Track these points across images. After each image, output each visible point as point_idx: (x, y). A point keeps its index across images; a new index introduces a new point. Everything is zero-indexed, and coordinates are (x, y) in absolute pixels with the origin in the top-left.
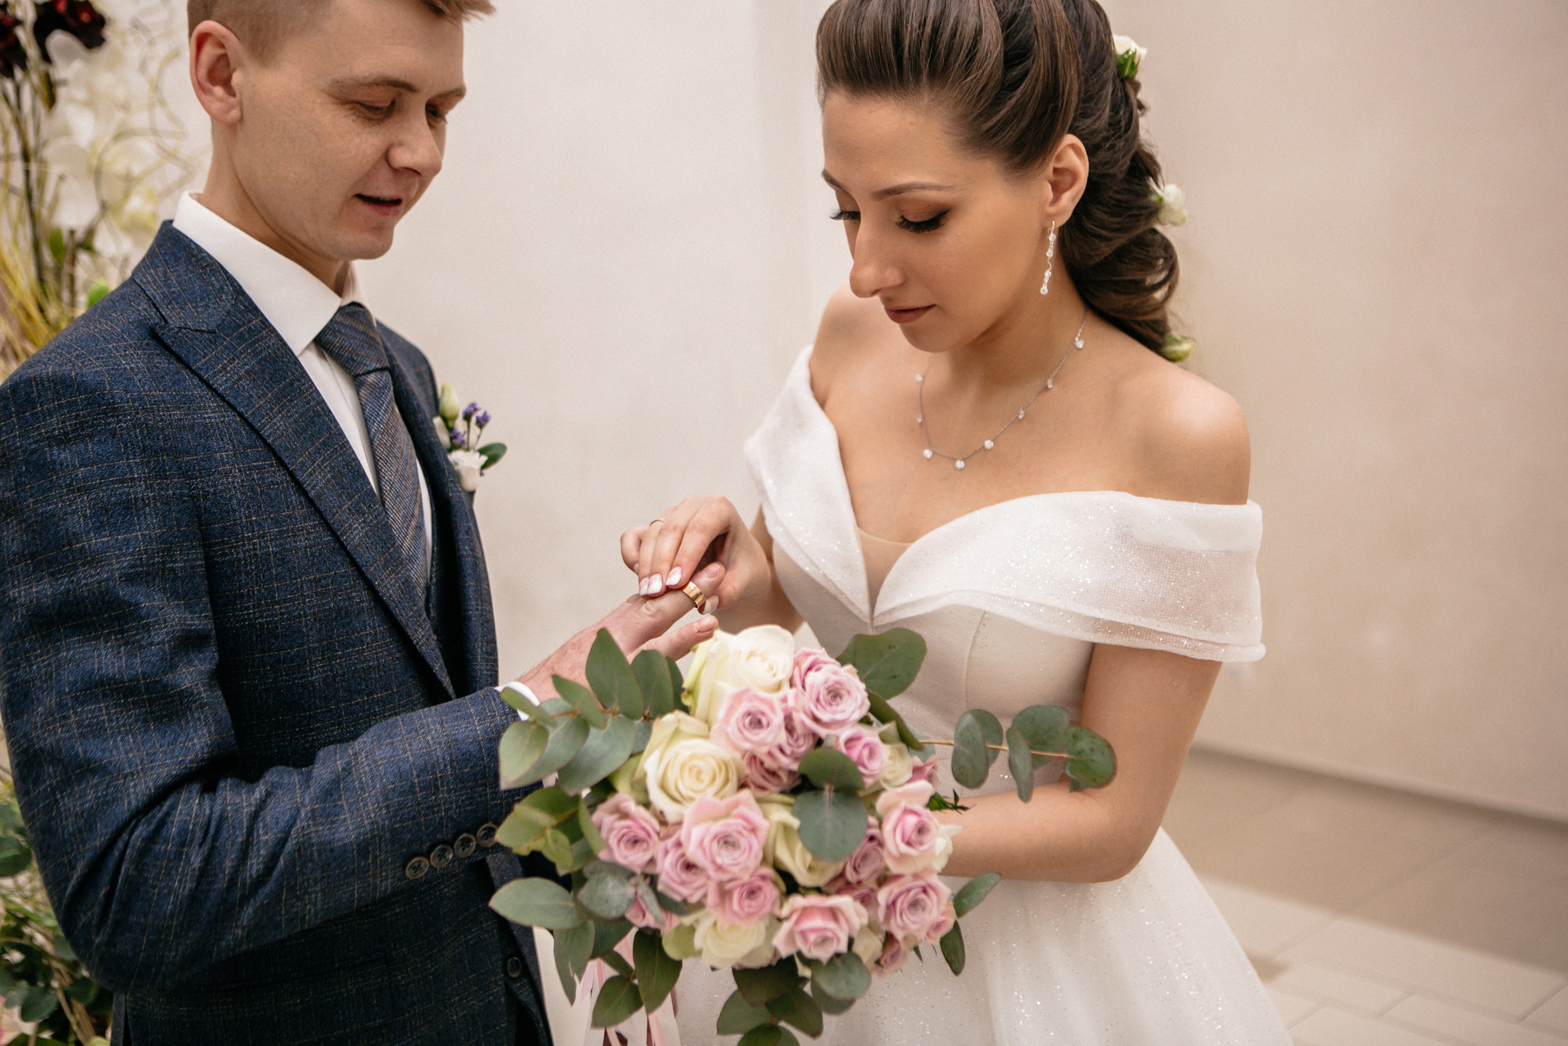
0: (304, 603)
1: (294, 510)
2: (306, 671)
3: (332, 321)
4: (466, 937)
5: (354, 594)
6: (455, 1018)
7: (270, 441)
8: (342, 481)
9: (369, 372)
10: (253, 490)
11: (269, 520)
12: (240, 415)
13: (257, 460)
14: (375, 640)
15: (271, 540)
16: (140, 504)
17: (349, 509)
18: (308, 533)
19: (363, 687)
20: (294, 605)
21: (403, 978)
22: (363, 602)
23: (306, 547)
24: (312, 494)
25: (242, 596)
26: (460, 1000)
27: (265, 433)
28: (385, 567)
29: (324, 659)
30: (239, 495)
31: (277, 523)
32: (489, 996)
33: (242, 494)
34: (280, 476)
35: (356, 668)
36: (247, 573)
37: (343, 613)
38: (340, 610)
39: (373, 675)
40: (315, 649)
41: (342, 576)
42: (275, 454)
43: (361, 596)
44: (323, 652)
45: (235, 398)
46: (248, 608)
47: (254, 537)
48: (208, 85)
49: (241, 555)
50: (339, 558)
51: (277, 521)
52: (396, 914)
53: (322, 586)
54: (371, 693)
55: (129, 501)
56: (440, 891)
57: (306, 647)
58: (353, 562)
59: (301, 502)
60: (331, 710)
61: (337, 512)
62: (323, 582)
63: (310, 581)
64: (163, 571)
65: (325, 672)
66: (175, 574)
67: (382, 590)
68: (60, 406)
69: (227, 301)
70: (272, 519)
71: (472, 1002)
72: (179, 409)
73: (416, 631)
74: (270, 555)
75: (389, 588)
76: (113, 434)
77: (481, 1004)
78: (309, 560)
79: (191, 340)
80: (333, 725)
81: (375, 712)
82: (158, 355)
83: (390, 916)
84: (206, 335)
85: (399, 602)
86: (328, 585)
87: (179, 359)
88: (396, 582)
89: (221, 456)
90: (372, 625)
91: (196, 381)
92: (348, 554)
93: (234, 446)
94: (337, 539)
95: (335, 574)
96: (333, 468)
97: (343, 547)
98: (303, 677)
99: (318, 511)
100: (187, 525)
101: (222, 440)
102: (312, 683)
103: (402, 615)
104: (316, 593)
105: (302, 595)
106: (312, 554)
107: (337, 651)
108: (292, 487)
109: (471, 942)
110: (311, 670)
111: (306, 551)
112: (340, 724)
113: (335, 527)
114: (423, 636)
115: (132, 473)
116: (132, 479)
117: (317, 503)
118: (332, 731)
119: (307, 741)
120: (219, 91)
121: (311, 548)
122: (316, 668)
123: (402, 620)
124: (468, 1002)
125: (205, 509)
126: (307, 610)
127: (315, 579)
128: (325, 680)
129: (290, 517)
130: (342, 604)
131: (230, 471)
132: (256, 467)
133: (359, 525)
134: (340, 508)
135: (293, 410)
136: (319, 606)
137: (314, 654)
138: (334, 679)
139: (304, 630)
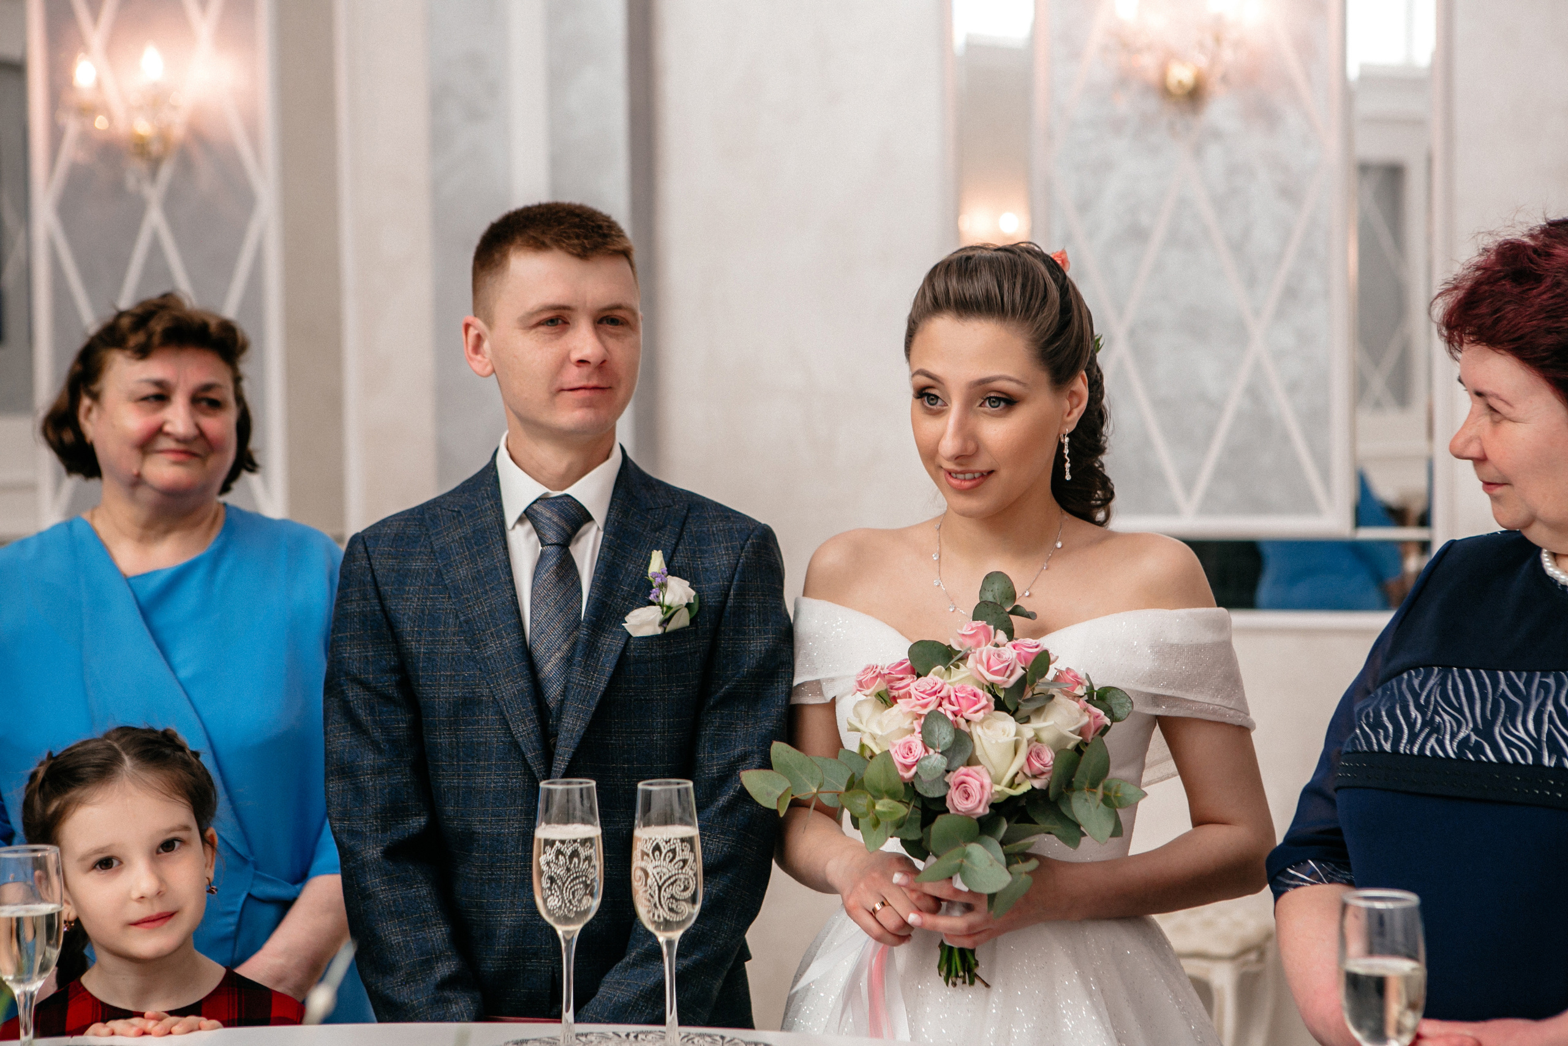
0: (439, 689)
1: (448, 628)
2: (436, 735)
7: (447, 582)
10: (423, 612)
11: (427, 632)
13: (435, 593)
14: (487, 724)
15: (425, 644)
18: (453, 644)
19: (475, 755)
20: (431, 689)
22: (483, 696)
23: (449, 653)
24: (465, 619)
27: (447, 576)
28: (507, 676)
29: (450, 729)
30: (410, 614)
31: (432, 634)
33: (413, 613)
34: (449, 605)
35: (473, 741)
37: (468, 702)
38: (466, 700)
39: (481, 748)
40: (443, 721)
42: (449, 590)
44: (450, 724)
45: (441, 554)
47: (412, 640)
48: (473, 356)
51: (433, 633)
53: (455, 680)
54: (479, 760)
56: (501, 917)
59: (456, 624)
60: (453, 765)
61: (481, 634)
62: (456, 677)
63: (447, 676)
65: (451, 738)
67: (497, 692)
70: (430, 631)
73: (517, 726)
74: (421, 654)
75: (505, 691)
78: (449, 661)
80: (454, 775)
81: (479, 774)
82: (416, 525)
85: (509, 702)
86: (459, 680)
87: (427, 527)
89: (409, 589)
90: (489, 713)
91: (425, 542)
92: (480, 663)
93: (420, 583)
94: (475, 652)
95: (467, 674)
100: (378, 630)
101: (414, 579)
102: (440, 744)
103: (508, 712)
104: (450, 685)
105: (439, 684)
107: (461, 726)
108: (454, 614)
110: (440, 735)
112: (459, 776)
113: (475, 643)
114: (524, 731)
118: (453, 779)
120: (480, 357)
121: (452, 654)
122: (444, 734)
123: (507, 715)
126: (440, 694)
127: (450, 675)
128: (451, 743)
129: (444, 632)
130: (467, 695)
131: (411, 599)
132: (431, 598)
133: (496, 644)
134: (483, 631)
135: (480, 564)
136: (450, 693)
137: (443, 725)
138: (458, 743)
139: (437, 707)
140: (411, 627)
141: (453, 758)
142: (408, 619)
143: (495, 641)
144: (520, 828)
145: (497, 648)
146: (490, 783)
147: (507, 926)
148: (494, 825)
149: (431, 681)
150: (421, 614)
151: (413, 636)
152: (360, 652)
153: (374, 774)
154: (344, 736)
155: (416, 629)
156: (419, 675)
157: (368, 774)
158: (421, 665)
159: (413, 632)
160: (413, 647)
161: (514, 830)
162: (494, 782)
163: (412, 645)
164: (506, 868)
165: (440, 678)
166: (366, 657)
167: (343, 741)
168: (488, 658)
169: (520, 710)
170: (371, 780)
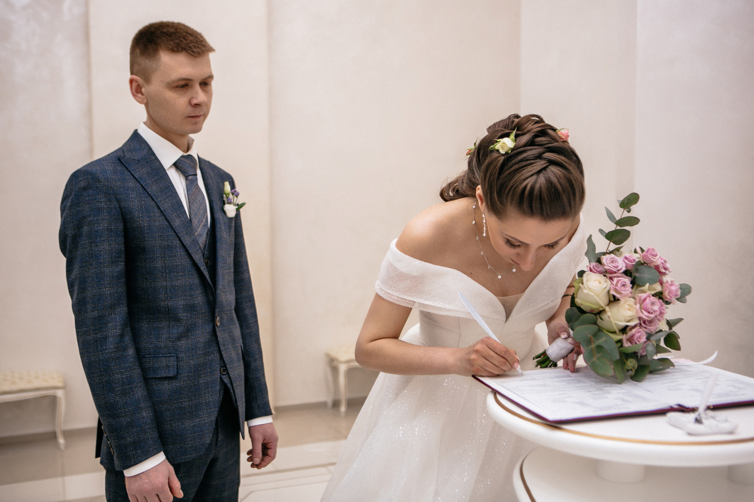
0: (156, 242)
1: (155, 214)
2: (155, 263)
3: (179, 159)
4: (209, 357)
5: (174, 241)
6: (202, 382)
7: (149, 193)
8: (174, 207)
9: (189, 176)
10: (141, 207)
11: (146, 216)
12: (141, 185)
13: (144, 198)
14: (181, 256)
15: (146, 222)
16: (102, 209)
17: (176, 216)
18: (160, 221)
19: (175, 271)
20: (152, 242)
21: (182, 364)
22: (177, 244)
23: (158, 226)
24: (162, 209)
25: (136, 238)
26: (204, 377)
27: (148, 190)
28: (186, 234)
29: (162, 260)
31: (149, 217)
32: (214, 378)
33: (137, 207)
34: (152, 203)
35: (173, 264)
36: (137, 231)
38: (169, 246)
39: (179, 267)
40: (158, 256)
41: (170, 235)
42: (151, 197)
43: (177, 242)
44: (162, 258)
45: (140, 180)
46: (138, 241)
47: (140, 221)
48: (136, 94)
49: (135, 226)
50: (170, 230)
52: (182, 343)
53: (163, 238)
54: (178, 273)
55: (99, 208)
57: (156, 255)
58: (175, 232)
59: (158, 212)
60: (163, 276)
61: (171, 216)
62: (163, 236)
63: (159, 236)
64: (108, 229)
65: (162, 264)
66: (112, 230)
67: (184, 242)
68: (84, 179)
69: (145, 151)
70: (147, 216)
71: (208, 378)
72: (120, 182)
73: (195, 256)
74: (145, 226)
75: (187, 241)
76: (97, 188)
77: (211, 379)
78: (159, 229)
79: (131, 162)
80: (164, 281)
81: (179, 279)
82: (119, 166)
83: (180, 344)
84: (136, 161)
85: (190, 246)
86: (165, 237)
87: (125, 167)
88: (190, 239)
89: (132, 196)
90: (180, 252)
91: (129, 174)
92: (173, 229)
93: (137, 193)
94: (170, 224)
95: (168, 234)
96: (171, 203)
97: (172, 227)
98: (154, 265)
99: (164, 215)
100: (117, 216)
101: (133, 191)
102: (157, 267)
103: (191, 250)
104: (161, 240)
105: (155, 240)
106: (160, 228)
107: (167, 258)
108: (156, 207)
109: (210, 359)
110: (157, 263)
111: (158, 227)
113: (169, 220)
115: (101, 200)
116: (101, 202)
117: (164, 212)
119: (155, 285)
120: (139, 95)
121: (160, 226)
122: (159, 263)
123: (190, 252)
124: (207, 378)
125: (124, 212)
126: (157, 244)
127: (160, 235)
128: (162, 267)
129: (154, 216)
130: (170, 244)
131: (134, 201)
132: (144, 200)
133: (178, 220)
134: (172, 215)
135: (160, 185)
136: (161, 244)
137: (158, 258)
138: (165, 267)
139: (155, 250)
140: (138, 214)
141: (163, 273)
142: (135, 211)
143: (178, 219)
144: (201, 300)
145: (179, 222)
146: (187, 282)
147: (202, 343)
148: (191, 300)
149: (152, 238)
150: (141, 208)
151: (140, 219)
152: (108, 227)
153: (110, 287)
154: (92, 268)
155: (140, 215)
156: (145, 236)
157: (107, 288)
158: (146, 231)
159: (140, 217)
160: (141, 224)
161: (200, 301)
162: (188, 282)
163: (140, 223)
164: (197, 318)
165: (156, 237)
166: (111, 229)
167: (93, 271)
168: (177, 227)
169: (195, 249)
170: (109, 290)
